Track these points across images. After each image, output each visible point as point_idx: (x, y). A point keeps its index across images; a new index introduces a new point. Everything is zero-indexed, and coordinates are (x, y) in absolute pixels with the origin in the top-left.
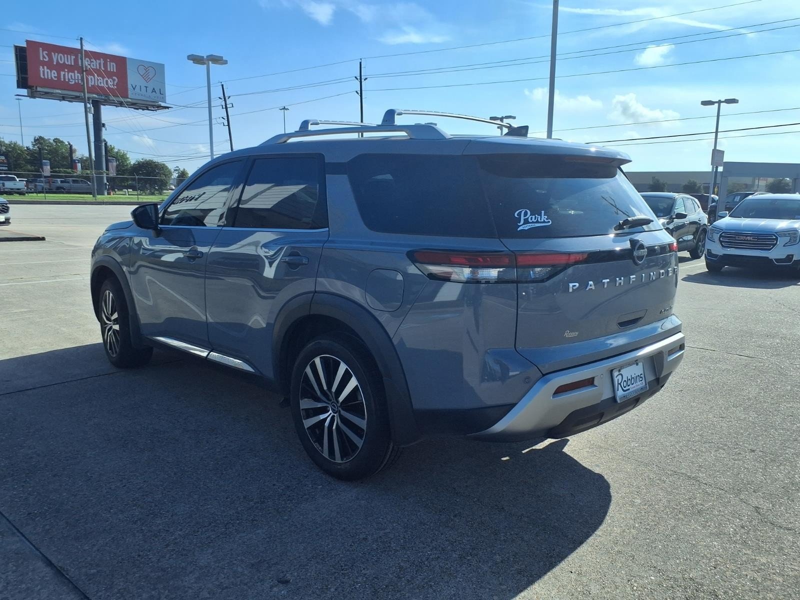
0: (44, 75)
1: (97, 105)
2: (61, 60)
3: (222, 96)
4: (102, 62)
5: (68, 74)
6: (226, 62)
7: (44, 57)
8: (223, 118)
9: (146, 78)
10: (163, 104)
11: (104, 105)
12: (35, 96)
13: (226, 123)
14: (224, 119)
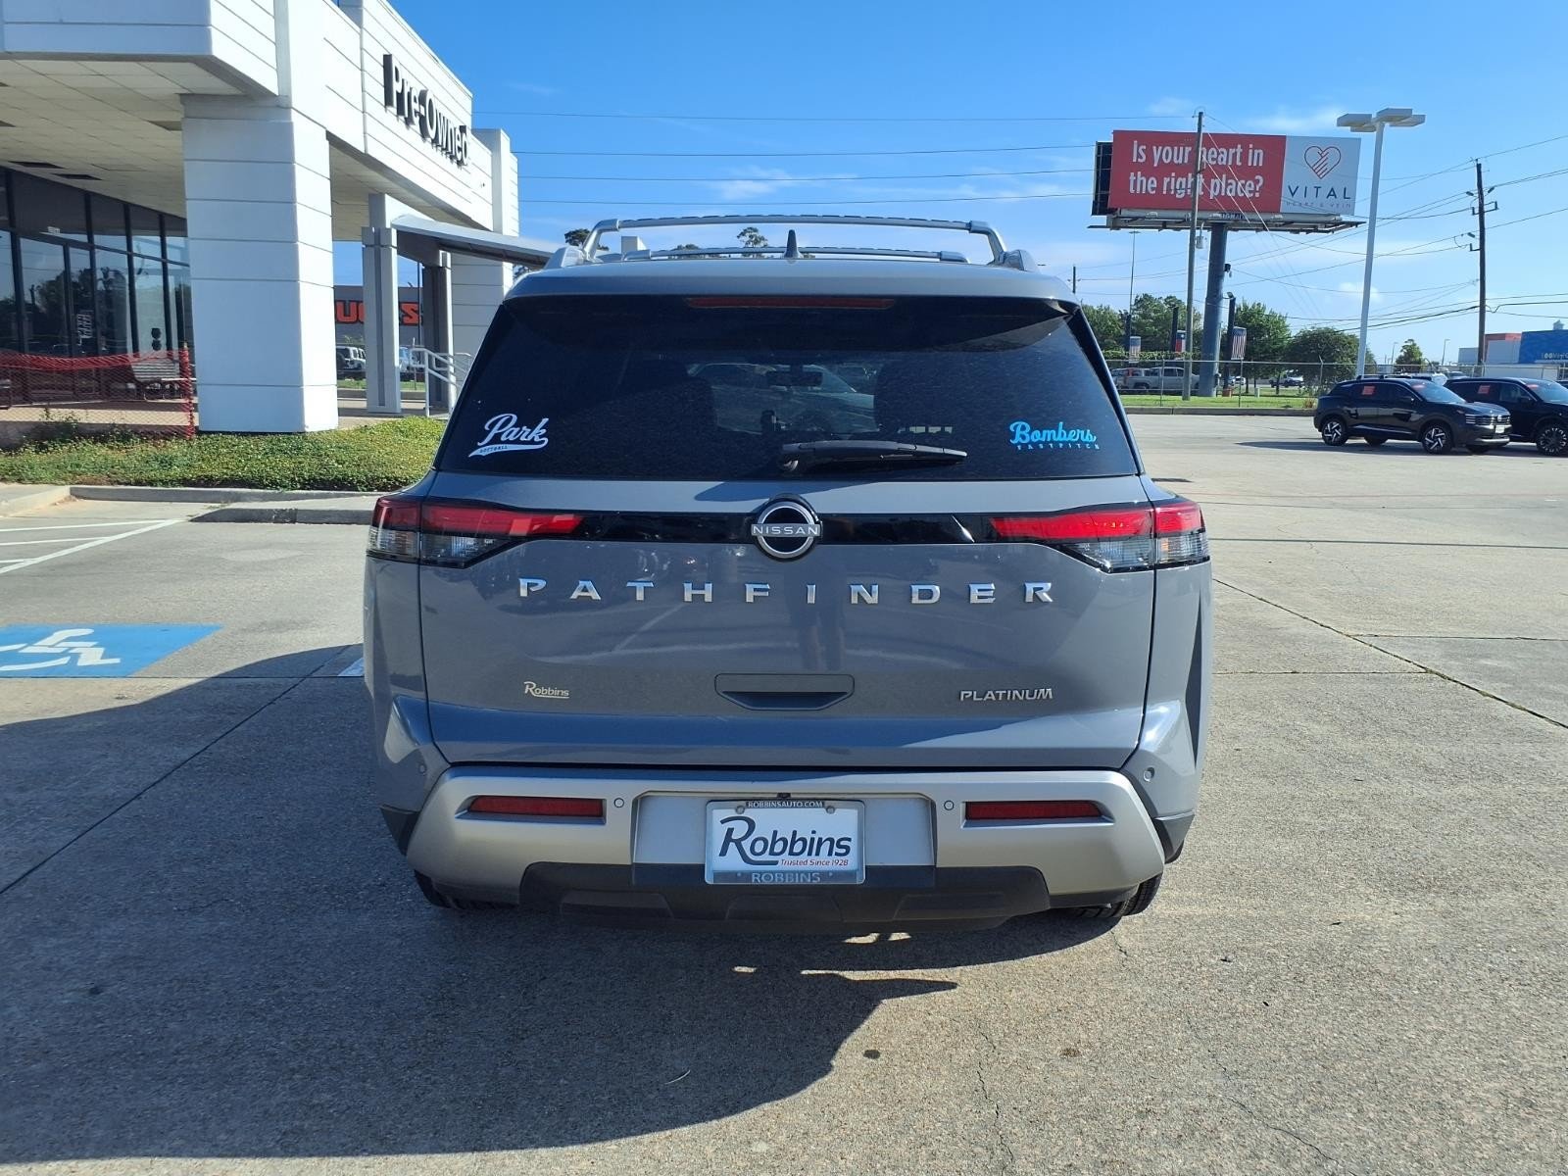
0: (1135, 188)
1: (1219, 232)
2: (1167, 158)
3: (1474, 189)
4: (1239, 149)
5: (1176, 181)
6: (1420, 120)
7: (1139, 156)
8: (1470, 234)
9: (1319, 170)
10: (1345, 218)
11: (1235, 230)
12: (1119, 225)
13: (1476, 245)
14: (1473, 236)
